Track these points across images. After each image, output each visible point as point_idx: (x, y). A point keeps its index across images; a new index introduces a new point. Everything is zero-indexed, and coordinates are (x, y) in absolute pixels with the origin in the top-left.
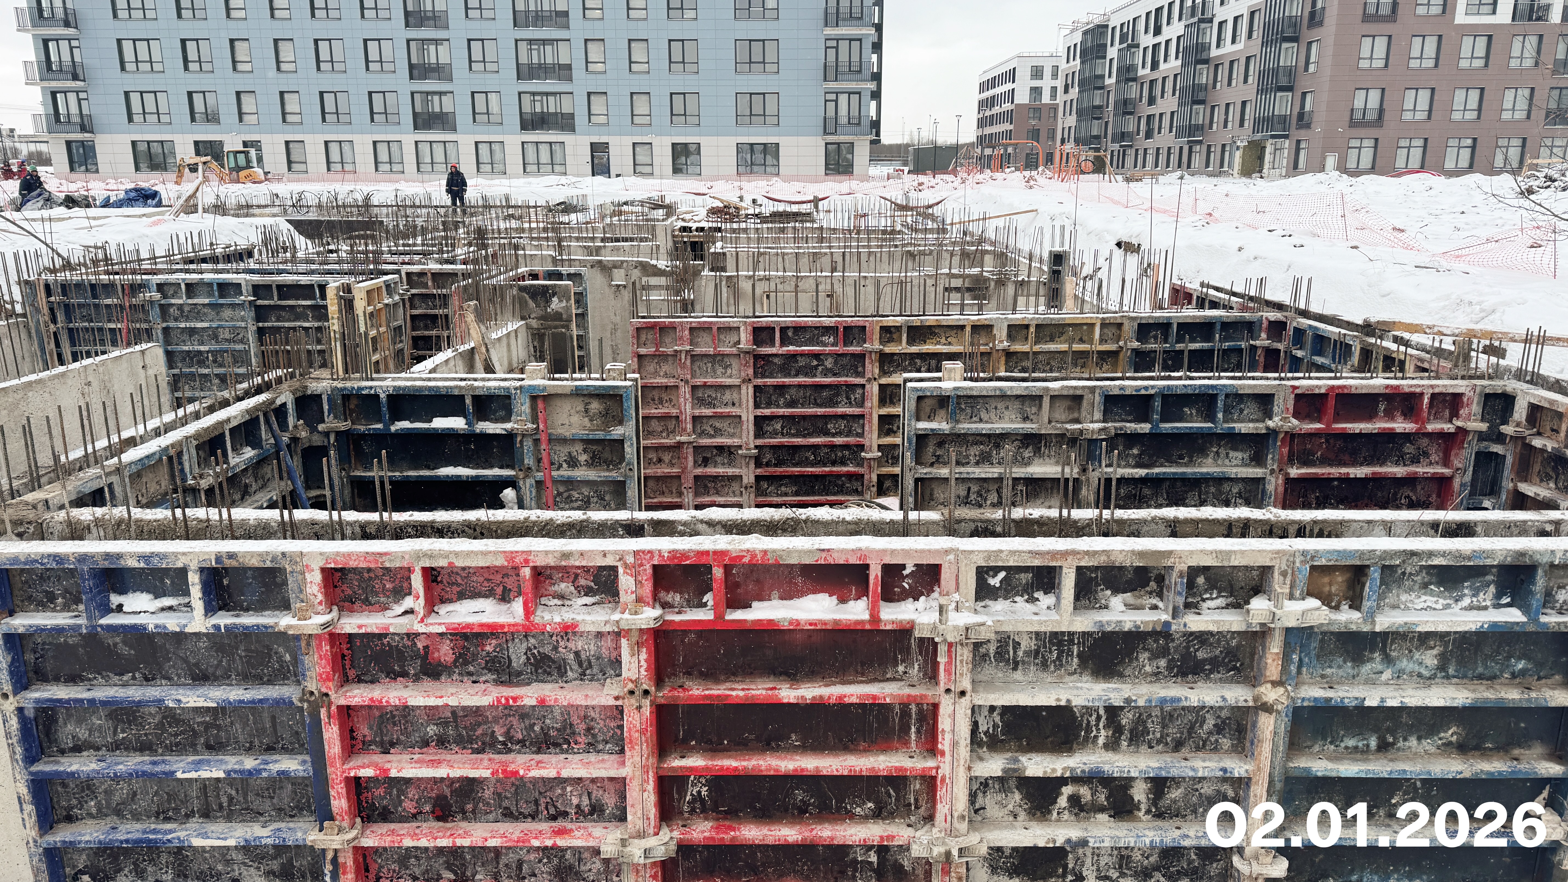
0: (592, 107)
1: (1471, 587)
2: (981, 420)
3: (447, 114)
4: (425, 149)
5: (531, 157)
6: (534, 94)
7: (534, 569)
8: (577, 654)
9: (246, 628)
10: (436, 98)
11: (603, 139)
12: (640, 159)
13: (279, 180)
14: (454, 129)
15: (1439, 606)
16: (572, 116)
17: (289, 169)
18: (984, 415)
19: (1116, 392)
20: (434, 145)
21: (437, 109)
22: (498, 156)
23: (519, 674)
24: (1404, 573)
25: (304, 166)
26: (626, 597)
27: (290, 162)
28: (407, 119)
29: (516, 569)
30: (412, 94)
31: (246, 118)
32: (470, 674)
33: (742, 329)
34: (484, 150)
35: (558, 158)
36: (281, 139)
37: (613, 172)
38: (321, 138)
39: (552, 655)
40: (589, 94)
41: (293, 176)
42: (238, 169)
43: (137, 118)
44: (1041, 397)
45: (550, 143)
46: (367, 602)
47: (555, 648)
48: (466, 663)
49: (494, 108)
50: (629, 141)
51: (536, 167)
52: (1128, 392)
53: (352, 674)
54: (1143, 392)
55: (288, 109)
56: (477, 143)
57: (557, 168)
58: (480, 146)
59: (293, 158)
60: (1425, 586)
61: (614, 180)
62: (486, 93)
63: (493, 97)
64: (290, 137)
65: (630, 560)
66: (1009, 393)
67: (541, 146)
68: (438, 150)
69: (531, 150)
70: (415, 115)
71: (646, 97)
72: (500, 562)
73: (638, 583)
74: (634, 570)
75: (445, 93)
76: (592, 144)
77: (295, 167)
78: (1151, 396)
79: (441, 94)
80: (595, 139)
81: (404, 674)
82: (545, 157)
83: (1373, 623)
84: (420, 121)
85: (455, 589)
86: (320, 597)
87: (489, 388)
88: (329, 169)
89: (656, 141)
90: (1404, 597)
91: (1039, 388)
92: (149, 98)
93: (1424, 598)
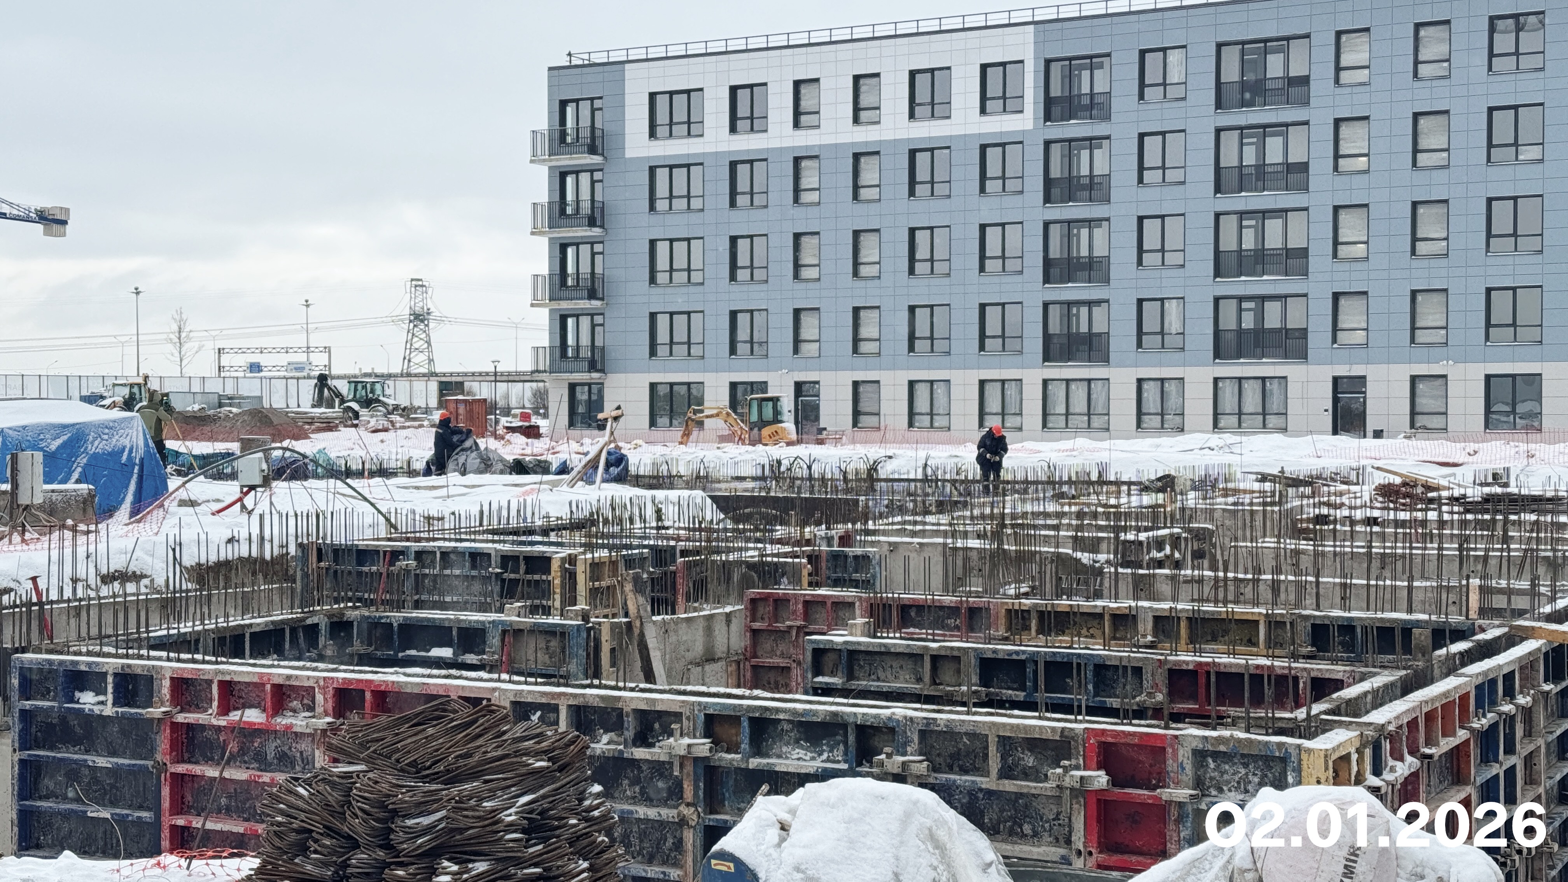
0: (1341, 317)
1: (828, 745)
2: (878, 679)
3: (1100, 335)
4: (1058, 392)
5: (1229, 401)
6: (1241, 299)
7: (273, 685)
8: (301, 753)
9: (131, 714)
10: (1084, 310)
11: (1357, 370)
12: (1425, 403)
13: (837, 441)
14: (1105, 359)
15: (808, 758)
16: (1303, 333)
17: (855, 424)
18: (881, 673)
19: (989, 655)
20: (1073, 386)
21: (1084, 329)
22: (1173, 402)
23: (271, 764)
24: (782, 730)
25: (876, 418)
26: (319, 710)
27: (857, 414)
28: (1035, 344)
29: (263, 685)
30: (1046, 305)
31: (804, 347)
32: (245, 762)
33: (857, 604)
34: (1151, 392)
35: (1274, 404)
36: (847, 378)
37: (1370, 427)
38: (904, 377)
39: (288, 752)
40: (1336, 296)
41: (860, 435)
42: (762, 423)
43: (662, 351)
44: (922, 656)
45: (1263, 379)
46: (197, 706)
47: (290, 748)
48: (244, 754)
49: (1173, 323)
50: (1402, 373)
51: (1235, 419)
52: (1000, 656)
53: (186, 756)
54: (1015, 657)
55: (864, 332)
56: (1140, 381)
57: (1272, 420)
58: (1146, 386)
59: (863, 406)
60: (797, 741)
61: (1369, 442)
62: (1162, 300)
63: (1172, 307)
64: (860, 376)
65: (322, 683)
66: (892, 650)
67: (1246, 385)
68: (1079, 394)
69: (1228, 393)
70: (1047, 338)
71: (1440, 298)
72: (256, 679)
73: (325, 699)
74: (324, 689)
75: (1099, 302)
76: (1336, 380)
77: (864, 420)
78: (1023, 662)
79: (1090, 304)
80: (1342, 370)
81: (212, 759)
82: (1252, 402)
83: (747, 762)
84: (1055, 348)
85: (242, 701)
86: (168, 697)
87: (470, 622)
88: (911, 424)
89: (1453, 370)
90: (784, 749)
91: (919, 647)
92: (680, 321)
93: (797, 750)
